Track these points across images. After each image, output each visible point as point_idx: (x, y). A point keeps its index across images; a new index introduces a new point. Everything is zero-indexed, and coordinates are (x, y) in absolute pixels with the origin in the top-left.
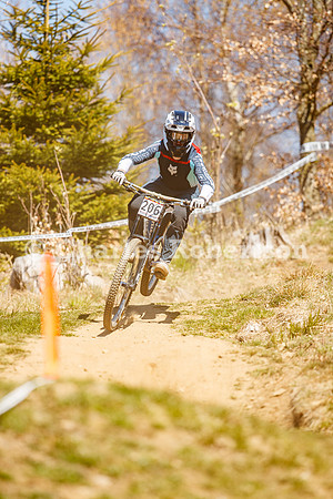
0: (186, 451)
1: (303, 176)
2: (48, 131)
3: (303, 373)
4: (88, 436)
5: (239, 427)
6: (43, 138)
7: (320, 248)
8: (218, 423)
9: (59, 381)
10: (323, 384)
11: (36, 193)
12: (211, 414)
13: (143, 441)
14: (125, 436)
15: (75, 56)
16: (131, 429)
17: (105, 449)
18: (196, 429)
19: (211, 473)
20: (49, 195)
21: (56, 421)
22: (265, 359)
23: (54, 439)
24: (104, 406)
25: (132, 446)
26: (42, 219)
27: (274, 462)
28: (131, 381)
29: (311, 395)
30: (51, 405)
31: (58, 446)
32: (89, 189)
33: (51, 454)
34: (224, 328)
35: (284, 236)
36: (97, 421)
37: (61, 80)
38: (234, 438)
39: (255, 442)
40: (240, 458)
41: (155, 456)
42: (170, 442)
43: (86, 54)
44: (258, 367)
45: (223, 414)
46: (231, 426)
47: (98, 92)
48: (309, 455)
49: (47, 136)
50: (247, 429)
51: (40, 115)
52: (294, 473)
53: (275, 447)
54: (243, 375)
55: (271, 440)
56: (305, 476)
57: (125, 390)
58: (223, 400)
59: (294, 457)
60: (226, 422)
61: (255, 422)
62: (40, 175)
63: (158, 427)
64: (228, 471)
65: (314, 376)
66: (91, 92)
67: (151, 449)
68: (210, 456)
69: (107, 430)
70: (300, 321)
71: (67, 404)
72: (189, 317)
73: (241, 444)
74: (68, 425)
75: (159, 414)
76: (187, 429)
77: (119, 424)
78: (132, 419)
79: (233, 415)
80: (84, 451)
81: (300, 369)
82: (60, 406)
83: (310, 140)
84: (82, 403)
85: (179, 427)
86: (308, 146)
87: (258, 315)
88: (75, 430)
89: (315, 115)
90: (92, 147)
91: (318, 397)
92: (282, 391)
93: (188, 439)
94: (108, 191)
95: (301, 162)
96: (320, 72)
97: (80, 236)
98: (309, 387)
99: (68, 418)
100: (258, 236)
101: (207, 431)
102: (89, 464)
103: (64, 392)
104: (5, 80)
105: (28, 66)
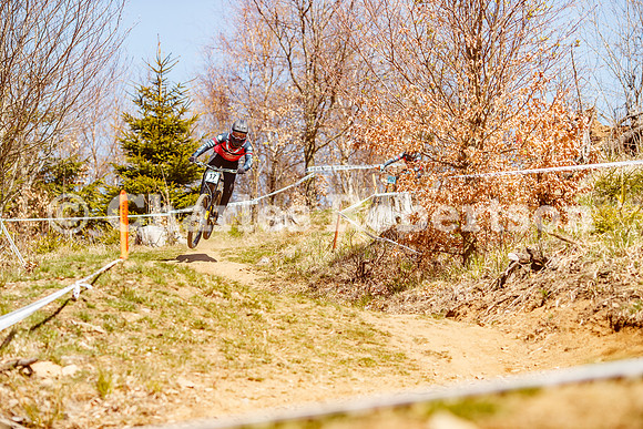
1: (307, 186)
2: (159, 157)
6: (156, 161)
15: (176, 114)
32: (183, 190)
34: (250, 261)
43: (182, 113)
47: (189, 135)
49: (159, 160)
51: (155, 147)
62: (154, 180)
70: (291, 256)
83: (310, 166)
86: (309, 169)
87: (269, 255)
89: (313, 151)
94: (193, 192)
95: (306, 178)
104: (135, 127)
105: (148, 120)
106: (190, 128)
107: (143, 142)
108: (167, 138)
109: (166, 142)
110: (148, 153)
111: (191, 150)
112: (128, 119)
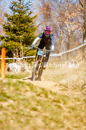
0: (33, 97)
1: (83, 49)
4: (9, 91)
5: (47, 92)
8: (41, 91)
10: (77, 93)
11: (15, 48)
12: (40, 89)
13: (23, 94)
16: (20, 91)
17: (13, 95)
18: (37, 92)
19: (38, 102)
21: (2, 88)
23: (1, 91)
24: (14, 85)
25: (20, 94)
26: (16, 54)
27: (54, 101)
28: (21, 80)
30: (1, 84)
32: (29, 48)
36: (12, 88)
37: (24, 20)
39: (50, 96)
40: (46, 99)
41: (25, 97)
42: (29, 94)
43: (30, 14)
45: (43, 90)
46: (45, 92)
47: (33, 24)
48: (63, 100)
49: (19, 34)
50: (49, 93)
52: (59, 104)
53: (55, 98)
54: (58, 90)
55: (54, 96)
56: (61, 105)
57: (20, 82)
59: (59, 100)
61: (51, 92)
63: (27, 91)
64: (43, 102)
65: (75, 91)
68: (38, 98)
69: (14, 91)
71: (5, 84)
72: (48, 78)
73: (46, 96)
74: (5, 89)
75: (28, 88)
76: (34, 92)
77: (17, 89)
78: (21, 88)
79: (45, 90)
80: (8, 95)
81: (72, 89)
82: (3, 84)
84: (9, 84)
85: (32, 91)
86: (85, 41)
92: (67, 94)
93: (34, 94)
95: (83, 45)
99: (5, 87)
101: (39, 93)
102: (8, 97)
104: (9, 19)
105: (15, 16)
106: (33, 21)
107: (12, 26)
108: (23, 25)
109: (22, 26)
110: (15, 31)
111: (33, 30)
112: (6, 15)
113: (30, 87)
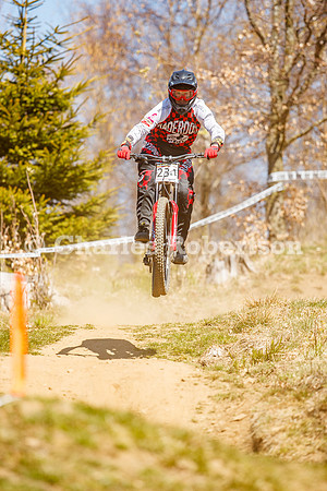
0: (148, 472)
1: (270, 205)
2: (21, 152)
3: (263, 399)
4: (52, 454)
5: (200, 451)
6: (15, 159)
7: (284, 276)
8: (180, 445)
9: (26, 398)
10: (284, 410)
11: (7, 212)
12: (174, 437)
13: (106, 461)
14: (89, 455)
15: (50, 79)
16: (95, 448)
17: (68, 467)
18: (159, 451)
20: (20, 215)
21: (22, 438)
22: (227, 385)
23: (18, 456)
24: (69, 425)
25: (95, 465)
26: (11, 238)
27: (234, 485)
28: (95, 401)
29: (271, 421)
30: (17, 422)
31: (22, 463)
32: (59, 210)
33: (15, 470)
34: (188, 352)
35: (249, 263)
36: (61, 439)
37: (36, 103)
38: (195, 460)
39: (216, 466)
40: (201, 481)
41: (118, 476)
42: (132, 462)
43: (61, 78)
44: (220, 392)
45: (185, 437)
46: (193, 449)
47: (72, 115)
48: (268, 479)
49: (20, 157)
50: (208, 452)
51: (14, 136)
53: (236, 471)
54: (205, 399)
55: (232, 464)
57: (90, 410)
58: (185, 423)
59: (254, 481)
60: (189, 444)
61: (216, 445)
62: (11, 195)
63: (121, 448)
65: (274, 402)
66: (65, 115)
67: (114, 469)
68: (171, 477)
69: (70, 448)
70: (263, 348)
71: (33, 422)
72: (153, 340)
73: (202, 467)
74: (33, 442)
75: (123, 435)
76: (149, 450)
77: (83, 443)
78: (96, 439)
79: (194, 438)
80: (48, 469)
81: (261, 395)
82: (25, 423)
83: (278, 170)
84: (48, 422)
85: (142, 448)
86: (275, 176)
87: (221, 340)
88: (40, 448)
89: (283, 145)
90: (63, 170)
91: (277, 423)
92: (244, 415)
93: (150, 460)
94: (78, 214)
95: (268, 191)
96: (290, 103)
97: (49, 256)
98: (270, 413)
99: (34, 436)
100: (223, 262)
101: (169, 453)
102: (52, 481)
103: (30, 409)
105: (3, 88)
109: (33, 127)
110: (2, 145)
111: (74, 140)
113: (133, 430)
